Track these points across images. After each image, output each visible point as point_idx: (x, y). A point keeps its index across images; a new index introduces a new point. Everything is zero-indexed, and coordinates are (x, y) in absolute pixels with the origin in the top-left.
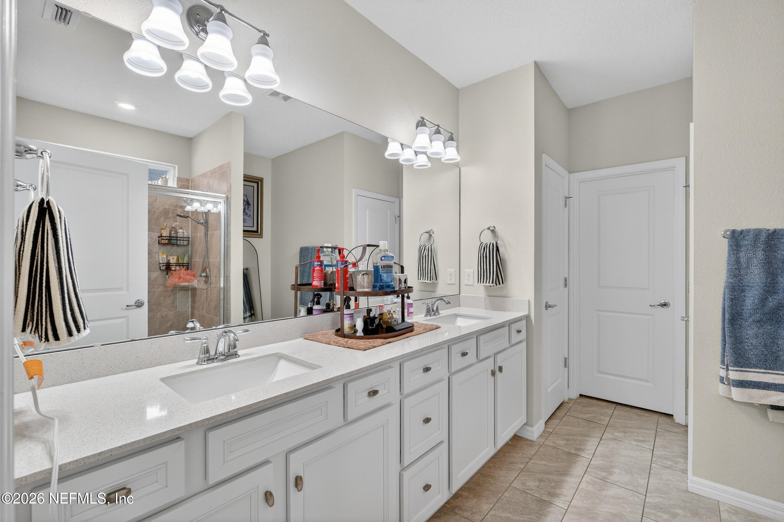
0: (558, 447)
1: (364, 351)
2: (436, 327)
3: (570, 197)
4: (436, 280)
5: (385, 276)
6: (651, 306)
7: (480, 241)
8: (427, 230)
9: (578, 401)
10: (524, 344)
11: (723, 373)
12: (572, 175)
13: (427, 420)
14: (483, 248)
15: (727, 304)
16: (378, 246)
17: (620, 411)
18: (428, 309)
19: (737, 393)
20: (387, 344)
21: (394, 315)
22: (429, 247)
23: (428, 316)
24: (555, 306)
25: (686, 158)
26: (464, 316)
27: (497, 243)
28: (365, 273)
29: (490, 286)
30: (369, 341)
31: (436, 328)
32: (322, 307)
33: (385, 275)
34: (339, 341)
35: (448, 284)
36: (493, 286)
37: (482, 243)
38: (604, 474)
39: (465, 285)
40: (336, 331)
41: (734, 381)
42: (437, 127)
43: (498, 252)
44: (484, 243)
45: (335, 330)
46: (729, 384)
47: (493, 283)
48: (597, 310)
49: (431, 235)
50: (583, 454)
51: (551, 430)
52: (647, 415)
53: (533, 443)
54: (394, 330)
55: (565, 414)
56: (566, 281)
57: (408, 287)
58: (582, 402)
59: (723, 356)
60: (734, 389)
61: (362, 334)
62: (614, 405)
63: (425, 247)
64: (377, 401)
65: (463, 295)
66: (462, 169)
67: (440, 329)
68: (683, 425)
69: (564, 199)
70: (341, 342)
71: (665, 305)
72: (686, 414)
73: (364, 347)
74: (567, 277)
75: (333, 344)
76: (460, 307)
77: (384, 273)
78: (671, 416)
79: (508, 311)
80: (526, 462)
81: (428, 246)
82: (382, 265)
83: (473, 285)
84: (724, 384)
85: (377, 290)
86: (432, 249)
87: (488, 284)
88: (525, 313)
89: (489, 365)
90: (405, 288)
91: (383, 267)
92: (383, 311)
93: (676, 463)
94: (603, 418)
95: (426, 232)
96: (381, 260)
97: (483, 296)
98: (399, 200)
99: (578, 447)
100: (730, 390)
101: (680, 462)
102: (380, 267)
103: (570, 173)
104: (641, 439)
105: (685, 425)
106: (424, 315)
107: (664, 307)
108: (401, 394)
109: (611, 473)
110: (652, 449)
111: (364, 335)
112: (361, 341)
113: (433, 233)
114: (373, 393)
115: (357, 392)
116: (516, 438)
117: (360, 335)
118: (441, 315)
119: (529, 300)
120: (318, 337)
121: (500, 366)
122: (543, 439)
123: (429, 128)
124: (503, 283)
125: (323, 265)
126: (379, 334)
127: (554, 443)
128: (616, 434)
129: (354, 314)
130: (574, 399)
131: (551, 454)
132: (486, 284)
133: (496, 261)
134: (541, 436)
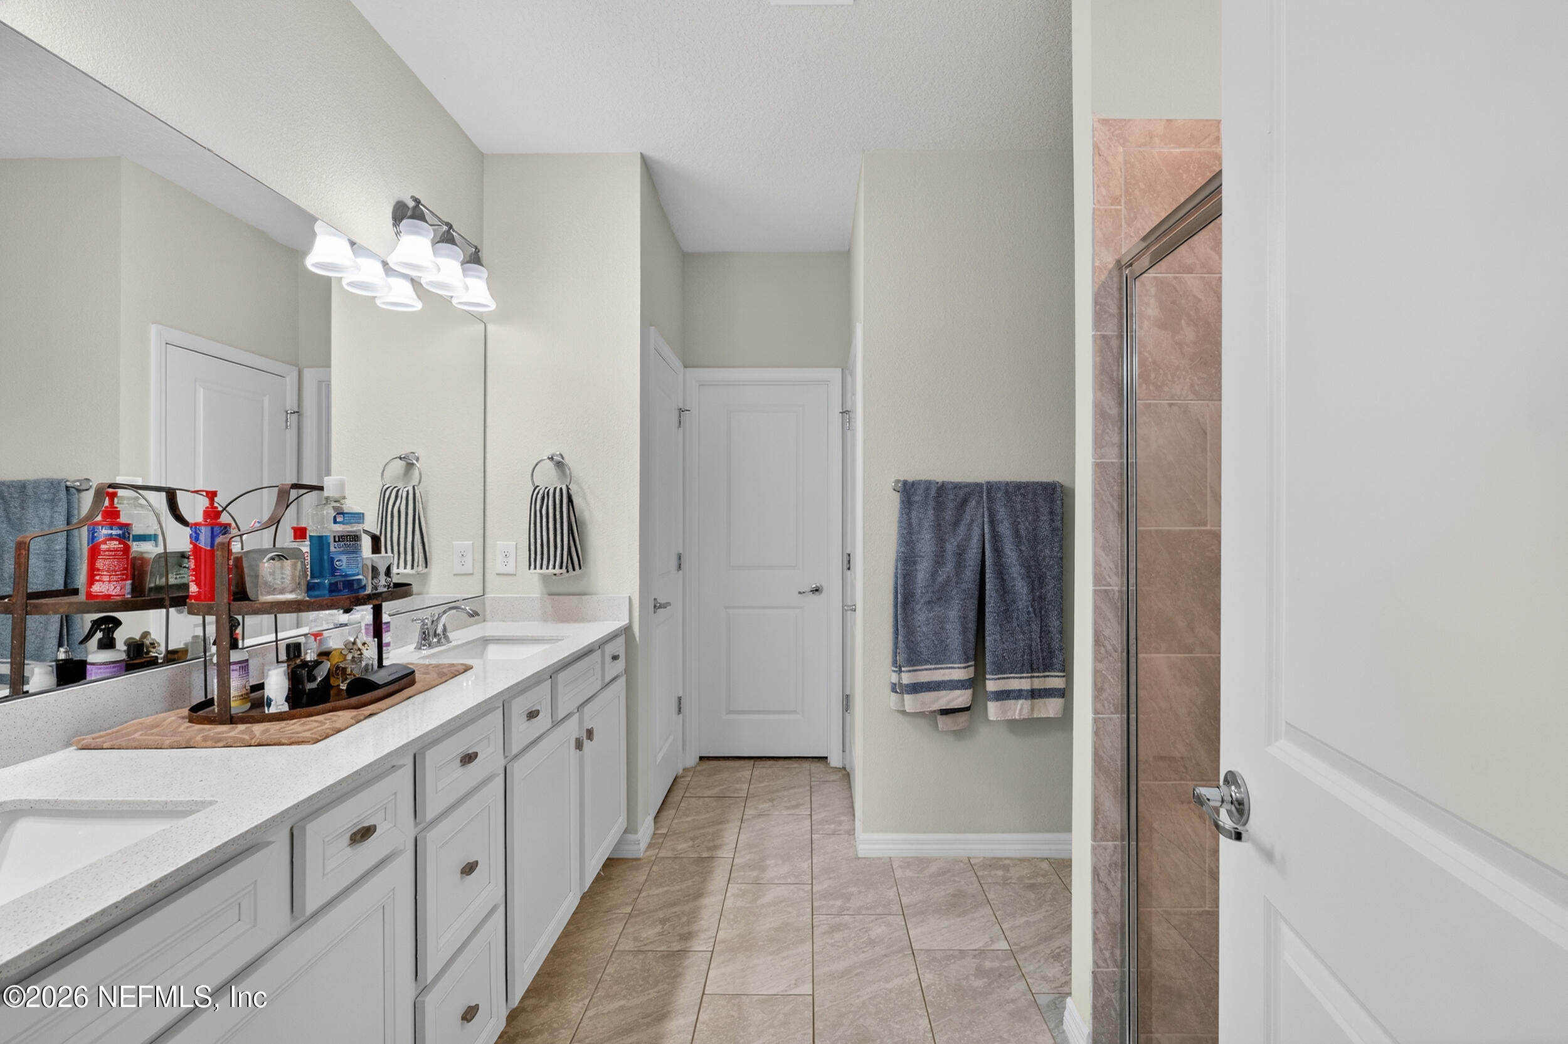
0: (680, 856)
1: (314, 743)
2: (464, 667)
3: (687, 410)
4: (426, 567)
5: (343, 562)
6: (800, 593)
7: (533, 482)
8: (402, 453)
9: (698, 768)
10: (622, 681)
11: (894, 678)
12: (691, 372)
13: (469, 869)
14: (540, 496)
15: (900, 582)
16: (321, 488)
17: (761, 770)
18: (424, 633)
19: (911, 702)
20: (365, 718)
21: (365, 652)
22: (408, 492)
23: (425, 648)
24: (669, 604)
25: (842, 370)
26: (502, 640)
27: (568, 489)
28: (278, 555)
29: (555, 575)
30: (316, 721)
31: (466, 671)
32: (120, 652)
33: (344, 558)
34: (219, 734)
35: (455, 575)
36: (561, 574)
37: (538, 486)
38: (755, 874)
39: (497, 574)
40: (189, 710)
41: (907, 686)
42: (445, 228)
43: (571, 507)
44: (542, 486)
45: (189, 708)
46: (902, 693)
47: (561, 568)
48: (725, 607)
49: (413, 464)
50: (720, 854)
51: (664, 831)
52: (796, 765)
53: (639, 862)
54: (370, 686)
55: (683, 797)
56: (680, 558)
57: (394, 583)
58: (704, 770)
59: (895, 654)
60: (907, 697)
61: (285, 708)
62: (752, 762)
63: (398, 491)
64: (372, 849)
65: (492, 595)
66: (489, 326)
67: (472, 670)
68: (840, 768)
69: (677, 412)
70: (230, 734)
71: (817, 590)
72: (843, 751)
73: (311, 734)
74: (681, 552)
75: (204, 744)
76: (485, 623)
77: (342, 553)
78: (824, 759)
79: (590, 621)
80: (634, 899)
81: (406, 489)
82: (337, 535)
83: (515, 575)
84: (897, 692)
85: (324, 596)
86: (417, 495)
87: (551, 570)
88: (625, 622)
89: (572, 730)
90: (389, 587)
91: (337, 540)
92: (329, 646)
93: (840, 823)
94: (738, 786)
95: (400, 458)
96: (335, 522)
97: (537, 596)
98: (295, 374)
99: (711, 844)
100: (903, 700)
101: (843, 821)
102: (331, 540)
103: (685, 367)
104: (794, 803)
105: (841, 767)
106: (415, 645)
107: (816, 592)
108: (416, 824)
109: (763, 869)
110: (810, 813)
111: (290, 709)
112: (293, 724)
113: (417, 460)
114: (364, 834)
115: (326, 840)
116: (611, 863)
117: (279, 711)
118: (454, 643)
119: (630, 597)
120: (133, 737)
121: (590, 728)
122: (654, 849)
123: (431, 225)
124: (580, 568)
125: (131, 536)
126: (329, 702)
127: (674, 850)
128: (762, 806)
129: (250, 662)
130: (692, 767)
131: (672, 870)
132: (548, 571)
133: (569, 526)
134: (650, 846)
